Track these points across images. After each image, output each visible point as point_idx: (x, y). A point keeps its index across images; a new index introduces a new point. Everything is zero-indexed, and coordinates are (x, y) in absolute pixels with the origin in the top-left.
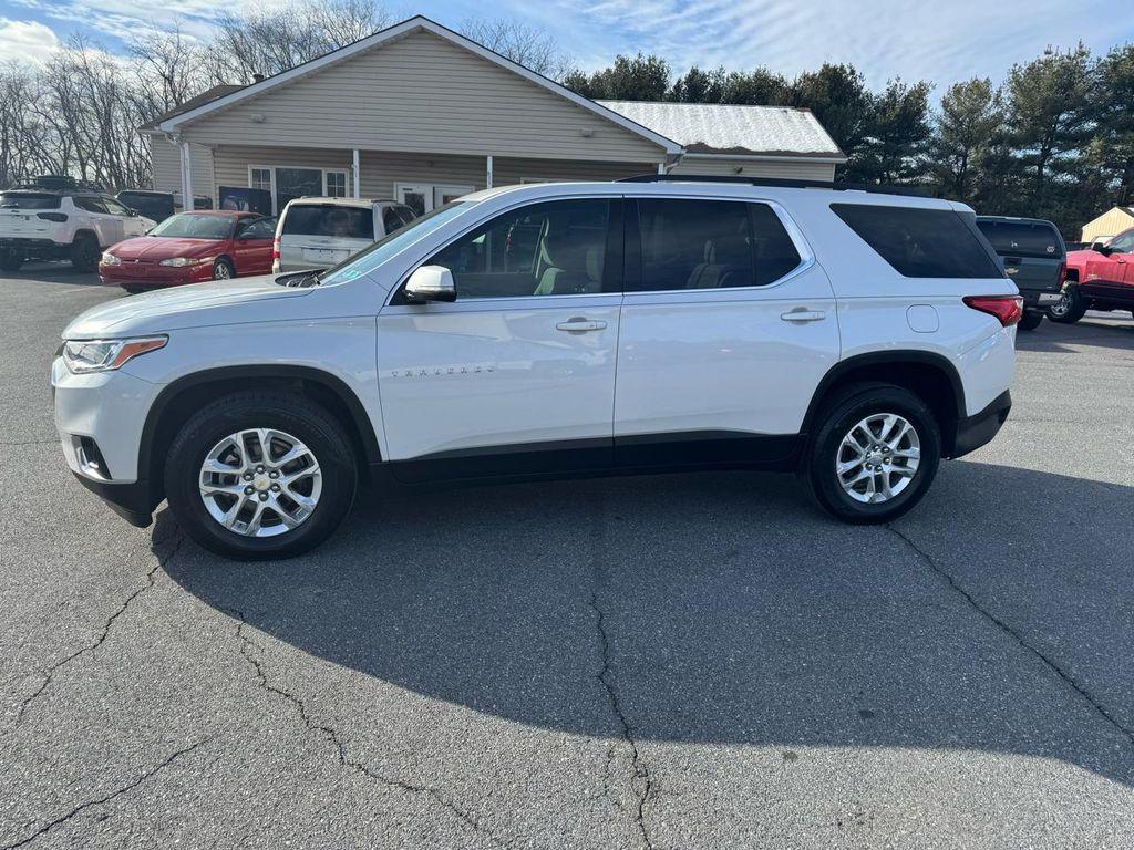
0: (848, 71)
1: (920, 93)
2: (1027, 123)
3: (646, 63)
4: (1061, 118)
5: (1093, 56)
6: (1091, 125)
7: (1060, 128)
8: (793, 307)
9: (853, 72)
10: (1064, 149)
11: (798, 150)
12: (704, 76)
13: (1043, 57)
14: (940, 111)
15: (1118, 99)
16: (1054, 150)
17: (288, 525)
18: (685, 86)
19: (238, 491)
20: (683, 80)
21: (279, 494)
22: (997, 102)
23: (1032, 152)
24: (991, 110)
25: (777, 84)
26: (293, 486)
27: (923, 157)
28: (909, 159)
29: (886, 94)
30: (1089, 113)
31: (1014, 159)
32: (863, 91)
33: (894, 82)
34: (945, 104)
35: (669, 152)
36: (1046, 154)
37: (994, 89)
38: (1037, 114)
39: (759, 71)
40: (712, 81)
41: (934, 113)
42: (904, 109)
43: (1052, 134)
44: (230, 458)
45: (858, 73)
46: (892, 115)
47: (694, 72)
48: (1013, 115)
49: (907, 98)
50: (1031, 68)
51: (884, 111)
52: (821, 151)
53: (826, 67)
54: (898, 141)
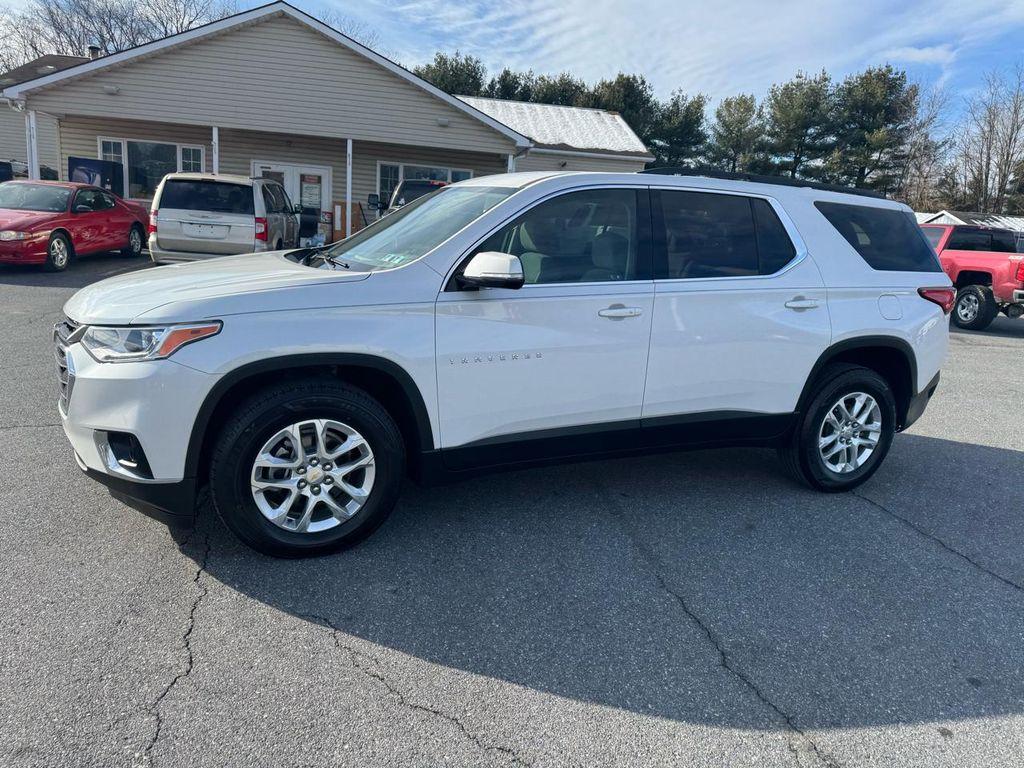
0: (640, 82)
1: (698, 104)
2: (784, 135)
3: (464, 62)
4: (809, 131)
5: (834, 82)
6: (831, 139)
7: (808, 140)
8: (794, 296)
9: (643, 83)
10: (811, 158)
11: (613, 149)
12: (515, 77)
13: (795, 81)
14: (714, 121)
15: (852, 119)
16: (804, 158)
17: (339, 518)
18: (498, 86)
19: (291, 484)
20: (497, 80)
21: (331, 486)
22: (760, 116)
23: (786, 159)
24: (754, 122)
25: (579, 89)
26: (345, 478)
27: (701, 159)
28: (689, 160)
29: (671, 103)
30: (828, 131)
31: (773, 165)
32: (652, 99)
33: (678, 93)
34: (719, 115)
35: (518, 144)
36: (798, 161)
37: (757, 104)
38: (791, 127)
39: (563, 76)
40: (523, 82)
41: (710, 123)
42: (685, 117)
43: (801, 145)
44: (282, 451)
45: (647, 83)
46: (676, 122)
47: (507, 73)
48: (773, 127)
49: (688, 108)
50: (786, 88)
51: (669, 119)
52: (633, 150)
53: (621, 76)
54: (680, 144)
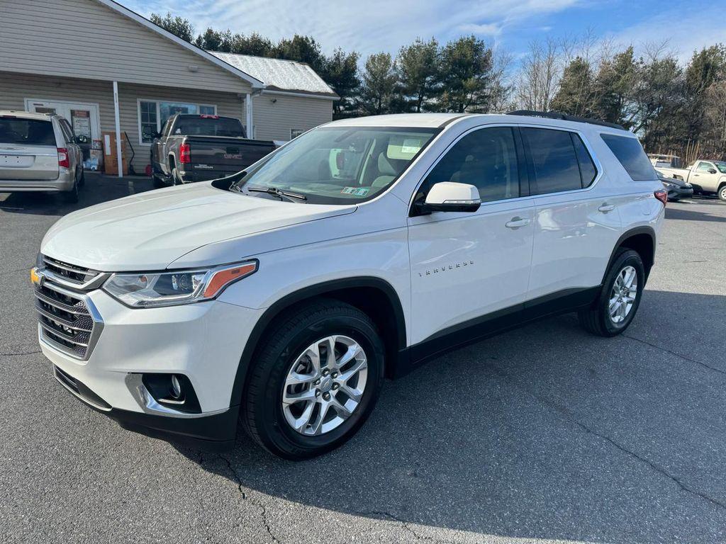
0: (311, 41)
1: (353, 58)
2: (411, 81)
3: (175, 22)
4: (427, 79)
5: (440, 46)
6: (441, 85)
7: (426, 85)
8: (601, 203)
9: (313, 42)
10: (429, 97)
11: (309, 90)
12: (217, 35)
13: (416, 44)
14: (365, 71)
15: (454, 71)
16: (424, 98)
18: (204, 41)
19: (309, 396)
20: (202, 36)
22: (395, 68)
23: (414, 99)
24: (391, 72)
25: (267, 45)
27: (358, 98)
28: (350, 99)
29: (334, 58)
30: (439, 79)
31: (405, 103)
32: (321, 54)
33: (338, 50)
34: (367, 67)
35: (254, 86)
36: (421, 99)
37: (392, 62)
38: (416, 76)
39: (254, 35)
40: (223, 39)
41: (361, 72)
42: (346, 67)
43: (423, 88)
45: (316, 43)
46: (339, 71)
47: (210, 32)
48: (403, 76)
49: (346, 61)
50: (410, 49)
51: (334, 68)
52: (323, 91)
53: (297, 37)
54: (344, 87)
